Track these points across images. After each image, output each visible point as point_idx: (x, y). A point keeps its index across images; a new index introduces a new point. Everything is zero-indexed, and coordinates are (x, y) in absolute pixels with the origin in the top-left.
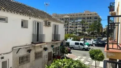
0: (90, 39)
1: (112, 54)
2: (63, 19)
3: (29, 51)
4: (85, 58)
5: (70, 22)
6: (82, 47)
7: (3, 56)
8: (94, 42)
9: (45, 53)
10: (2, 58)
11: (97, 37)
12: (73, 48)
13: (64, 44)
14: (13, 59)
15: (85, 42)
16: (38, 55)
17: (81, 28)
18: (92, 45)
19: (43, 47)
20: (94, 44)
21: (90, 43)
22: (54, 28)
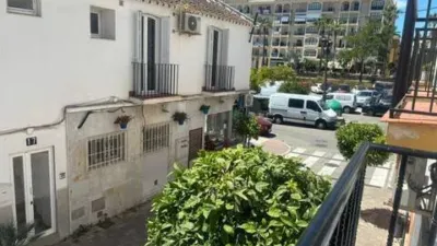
0: (347, 89)
1: (407, 133)
2: (248, 10)
3: (123, 122)
4: (320, 153)
5: (276, 23)
6: (313, 115)
7: (32, 134)
8: (361, 99)
9: (180, 132)
10: (31, 142)
11: (373, 80)
12: (279, 119)
13: (249, 103)
14: (69, 149)
15: (325, 98)
16: (153, 139)
17: (315, 47)
18: (352, 111)
19: (171, 110)
20: (360, 106)
21: (344, 103)
22: (211, 42)
